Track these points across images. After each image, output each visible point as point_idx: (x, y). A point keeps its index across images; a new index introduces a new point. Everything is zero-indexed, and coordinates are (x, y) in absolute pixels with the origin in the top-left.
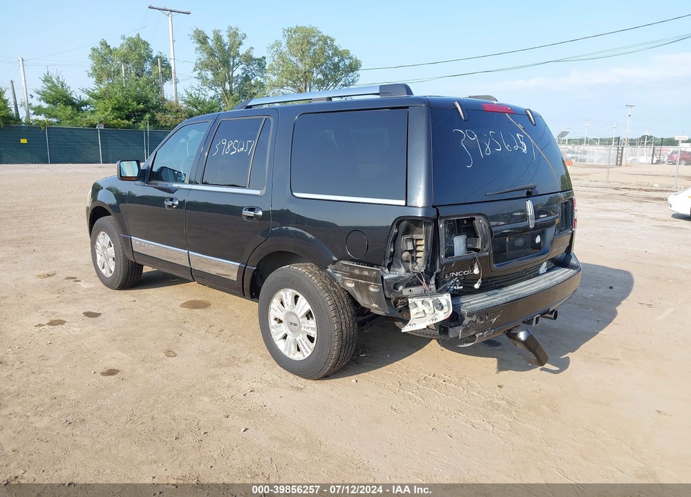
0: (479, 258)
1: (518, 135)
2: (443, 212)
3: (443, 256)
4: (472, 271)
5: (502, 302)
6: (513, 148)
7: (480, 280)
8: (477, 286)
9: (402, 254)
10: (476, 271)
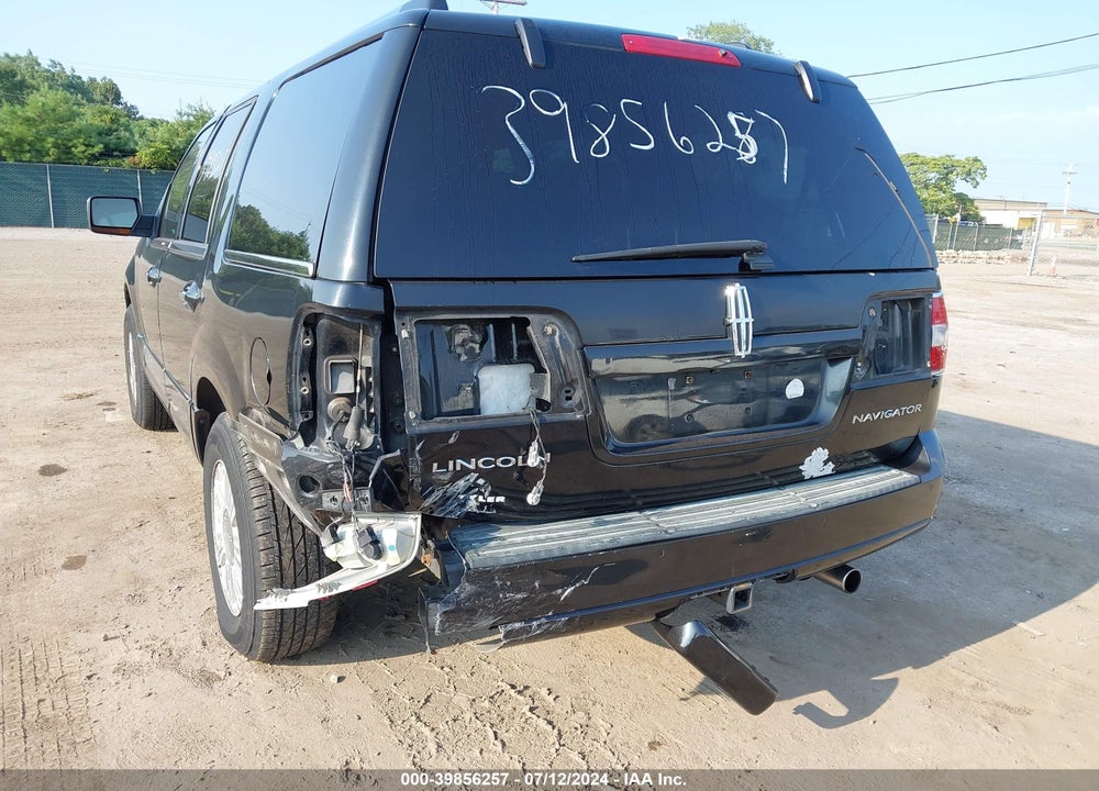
0: (544, 425)
1: (732, 117)
2: (402, 295)
3: (412, 415)
4: (525, 461)
5: (597, 546)
6: (700, 148)
7: (540, 485)
8: (532, 498)
9: (329, 401)
10: (533, 460)
